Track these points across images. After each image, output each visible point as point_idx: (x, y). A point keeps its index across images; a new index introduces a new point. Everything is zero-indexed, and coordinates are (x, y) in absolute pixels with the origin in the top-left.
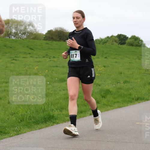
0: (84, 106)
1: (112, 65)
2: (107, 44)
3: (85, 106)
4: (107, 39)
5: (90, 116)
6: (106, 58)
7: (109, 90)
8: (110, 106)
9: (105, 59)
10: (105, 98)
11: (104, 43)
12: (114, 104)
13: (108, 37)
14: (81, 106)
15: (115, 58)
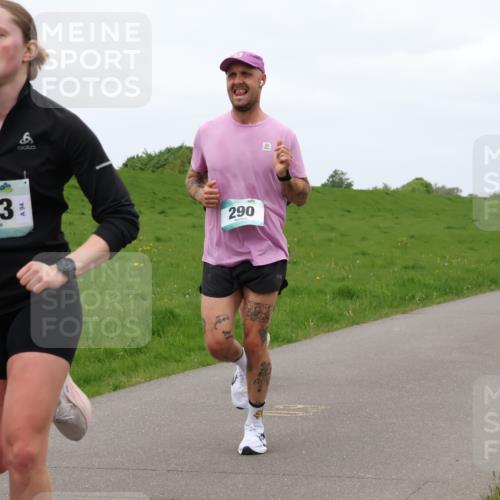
0: (94, 362)
1: (180, 234)
2: (167, 170)
3: (99, 361)
4: (166, 156)
5: (113, 393)
6: (162, 212)
7: (171, 313)
8: (177, 361)
9: (161, 217)
10: (159, 335)
11: (158, 168)
12: (187, 355)
13: (169, 150)
14: (87, 363)
15: (189, 214)
